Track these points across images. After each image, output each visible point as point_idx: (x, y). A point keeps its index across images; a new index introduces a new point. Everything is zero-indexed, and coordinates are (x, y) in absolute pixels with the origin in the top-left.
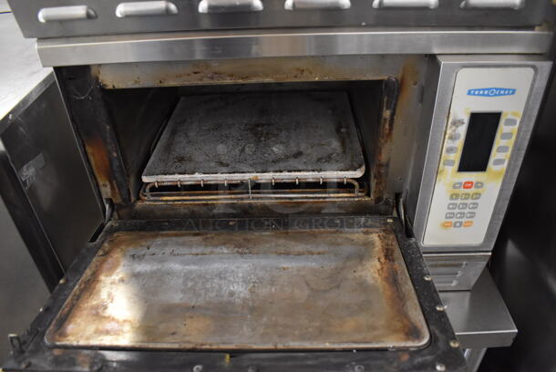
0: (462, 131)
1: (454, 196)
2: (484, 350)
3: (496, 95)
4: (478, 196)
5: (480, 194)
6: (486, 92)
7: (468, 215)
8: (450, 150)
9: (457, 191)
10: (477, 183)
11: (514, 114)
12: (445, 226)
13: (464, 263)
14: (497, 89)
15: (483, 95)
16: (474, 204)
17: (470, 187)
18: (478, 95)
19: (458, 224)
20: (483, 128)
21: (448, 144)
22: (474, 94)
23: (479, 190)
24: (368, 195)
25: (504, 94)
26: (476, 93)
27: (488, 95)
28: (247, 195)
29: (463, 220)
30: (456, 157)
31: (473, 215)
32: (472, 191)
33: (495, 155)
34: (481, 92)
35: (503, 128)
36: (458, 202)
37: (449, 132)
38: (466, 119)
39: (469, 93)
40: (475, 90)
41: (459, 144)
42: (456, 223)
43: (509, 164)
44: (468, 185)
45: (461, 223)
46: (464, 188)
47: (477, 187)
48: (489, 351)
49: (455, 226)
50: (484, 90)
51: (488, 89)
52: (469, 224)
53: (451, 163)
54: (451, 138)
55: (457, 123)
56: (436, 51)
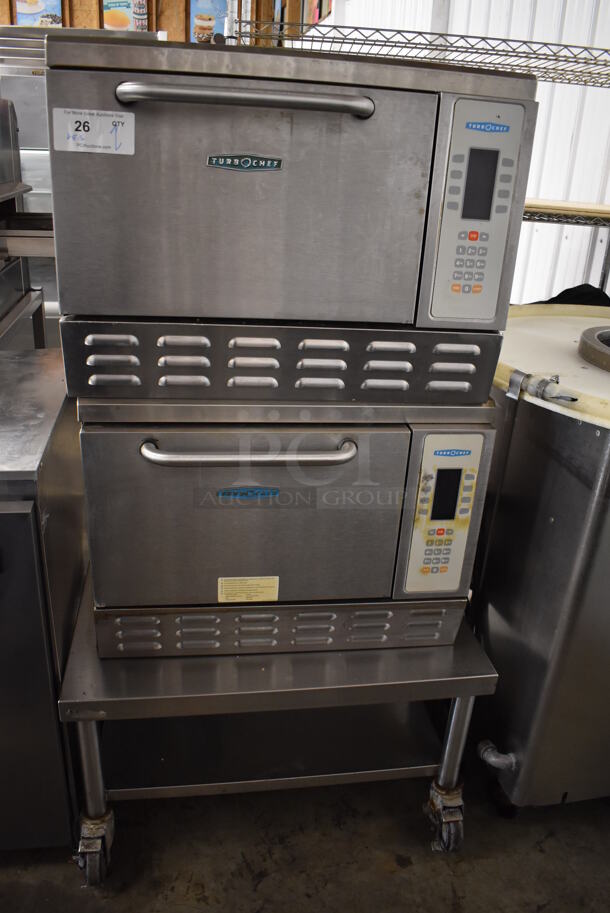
0: (432, 484)
1: (429, 543)
2: (472, 700)
3: (455, 455)
4: (449, 542)
5: (451, 541)
6: (448, 453)
7: (443, 561)
8: (423, 501)
9: (431, 538)
10: (448, 530)
11: (472, 470)
12: (424, 571)
13: (444, 611)
14: (457, 451)
15: (446, 455)
16: (447, 550)
17: (443, 534)
18: (442, 455)
19: (435, 570)
20: (448, 481)
21: (421, 495)
22: (439, 455)
23: (451, 537)
25: (462, 455)
26: (441, 453)
27: (450, 455)
29: (440, 565)
30: (428, 506)
31: (447, 561)
32: (445, 537)
33: (460, 505)
34: (444, 453)
35: (464, 482)
36: (433, 547)
37: (421, 485)
38: (435, 475)
39: (435, 454)
40: (440, 451)
41: (430, 495)
43: (473, 513)
44: (440, 532)
45: (437, 568)
46: (438, 534)
47: (448, 534)
48: (478, 699)
49: (432, 572)
50: (447, 451)
51: (450, 451)
52: (444, 570)
53: (424, 512)
54: (423, 490)
55: (428, 478)
56: (409, 421)
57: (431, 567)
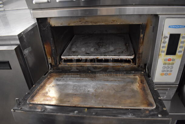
0: (167, 40)
1: (165, 64)
2: (176, 121)
3: (178, 28)
4: (173, 64)
5: (173, 63)
6: (175, 27)
7: (170, 71)
8: (163, 47)
9: (166, 62)
10: (173, 59)
12: (162, 75)
13: (169, 89)
14: (179, 26)
15: (174, 28)
16: (172, 67)
17: (170, 61)
18: (172, 28)
19: (166, 74)
21: (162, 45)
22: (171, 27)
23: (174, 62)
24: (135, 64)
25: (181, 27)
26: (172, 27)
27: (176, 28)
28: (95, 64)
29: (168, 73)
30: (165, 49)
31: (171, 71)
32: (171, 62)
33: (179, 49)
34: (173, 27)
35: (181, 39)
36: (166, 66)
37: (163, 40)
38: (168, 36)
39: (169, 27)
40: (171, 26)
41: (166, 45)
42: (165, 74)
43: (184, 53)
44: (169, 60)
45: (167, 74)
46: (168, 61)
47: (173, 61)
48: (178, 121)
49: (165, 75)
50: (174, 26)
51: (176, 26)
52: (170, 74)
53: (163, 52)
54: (163, 43)
55: (165, 37)
57: (165, 73)
